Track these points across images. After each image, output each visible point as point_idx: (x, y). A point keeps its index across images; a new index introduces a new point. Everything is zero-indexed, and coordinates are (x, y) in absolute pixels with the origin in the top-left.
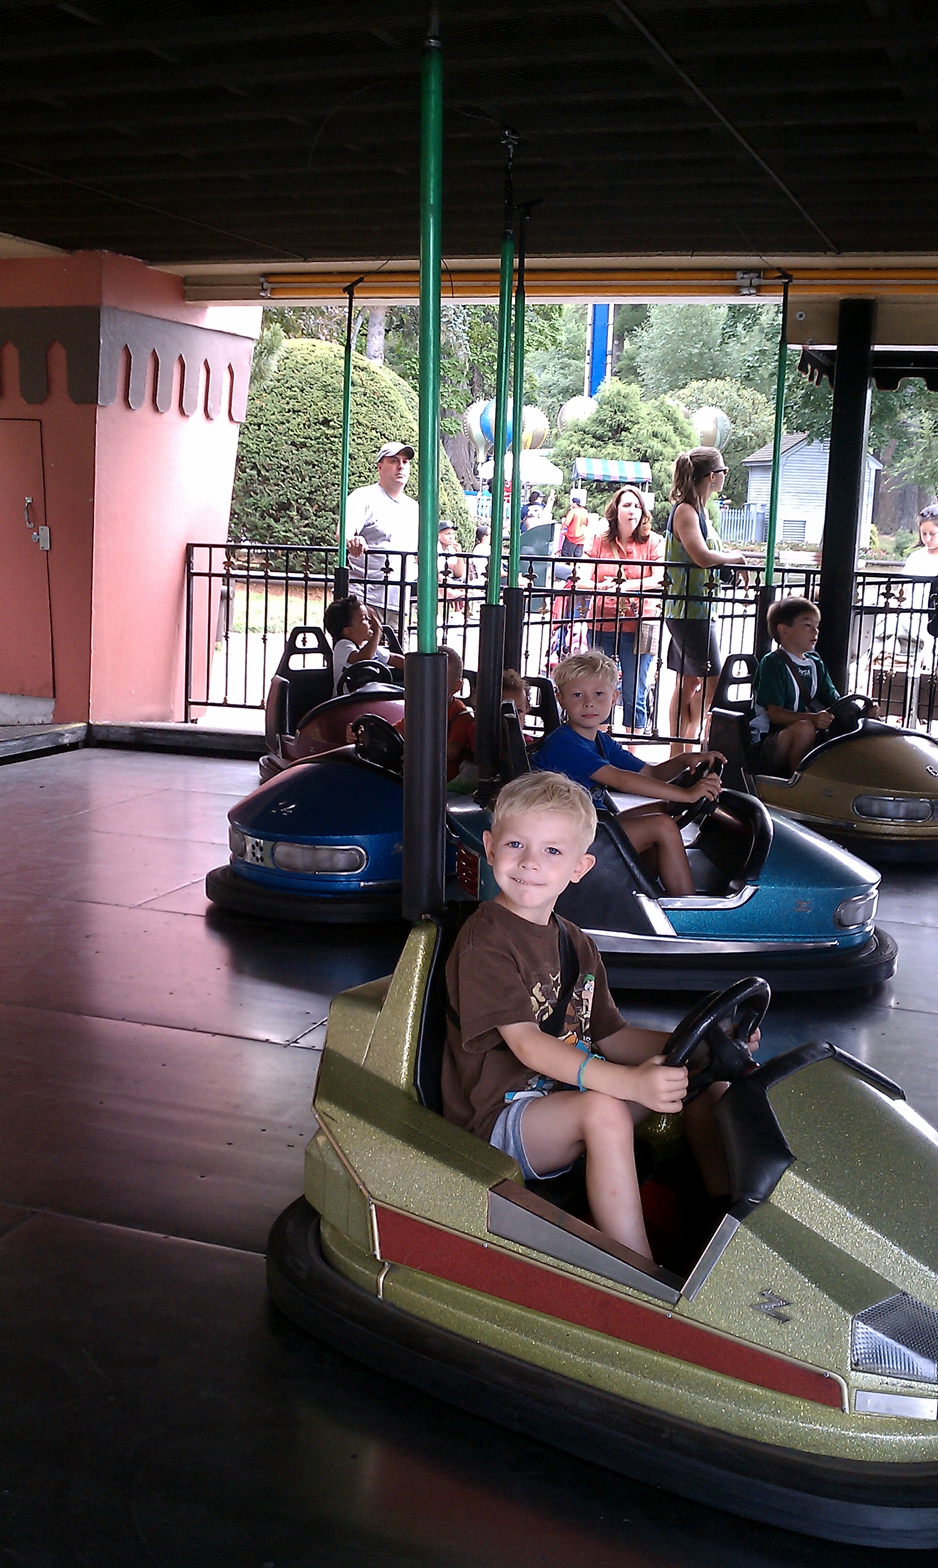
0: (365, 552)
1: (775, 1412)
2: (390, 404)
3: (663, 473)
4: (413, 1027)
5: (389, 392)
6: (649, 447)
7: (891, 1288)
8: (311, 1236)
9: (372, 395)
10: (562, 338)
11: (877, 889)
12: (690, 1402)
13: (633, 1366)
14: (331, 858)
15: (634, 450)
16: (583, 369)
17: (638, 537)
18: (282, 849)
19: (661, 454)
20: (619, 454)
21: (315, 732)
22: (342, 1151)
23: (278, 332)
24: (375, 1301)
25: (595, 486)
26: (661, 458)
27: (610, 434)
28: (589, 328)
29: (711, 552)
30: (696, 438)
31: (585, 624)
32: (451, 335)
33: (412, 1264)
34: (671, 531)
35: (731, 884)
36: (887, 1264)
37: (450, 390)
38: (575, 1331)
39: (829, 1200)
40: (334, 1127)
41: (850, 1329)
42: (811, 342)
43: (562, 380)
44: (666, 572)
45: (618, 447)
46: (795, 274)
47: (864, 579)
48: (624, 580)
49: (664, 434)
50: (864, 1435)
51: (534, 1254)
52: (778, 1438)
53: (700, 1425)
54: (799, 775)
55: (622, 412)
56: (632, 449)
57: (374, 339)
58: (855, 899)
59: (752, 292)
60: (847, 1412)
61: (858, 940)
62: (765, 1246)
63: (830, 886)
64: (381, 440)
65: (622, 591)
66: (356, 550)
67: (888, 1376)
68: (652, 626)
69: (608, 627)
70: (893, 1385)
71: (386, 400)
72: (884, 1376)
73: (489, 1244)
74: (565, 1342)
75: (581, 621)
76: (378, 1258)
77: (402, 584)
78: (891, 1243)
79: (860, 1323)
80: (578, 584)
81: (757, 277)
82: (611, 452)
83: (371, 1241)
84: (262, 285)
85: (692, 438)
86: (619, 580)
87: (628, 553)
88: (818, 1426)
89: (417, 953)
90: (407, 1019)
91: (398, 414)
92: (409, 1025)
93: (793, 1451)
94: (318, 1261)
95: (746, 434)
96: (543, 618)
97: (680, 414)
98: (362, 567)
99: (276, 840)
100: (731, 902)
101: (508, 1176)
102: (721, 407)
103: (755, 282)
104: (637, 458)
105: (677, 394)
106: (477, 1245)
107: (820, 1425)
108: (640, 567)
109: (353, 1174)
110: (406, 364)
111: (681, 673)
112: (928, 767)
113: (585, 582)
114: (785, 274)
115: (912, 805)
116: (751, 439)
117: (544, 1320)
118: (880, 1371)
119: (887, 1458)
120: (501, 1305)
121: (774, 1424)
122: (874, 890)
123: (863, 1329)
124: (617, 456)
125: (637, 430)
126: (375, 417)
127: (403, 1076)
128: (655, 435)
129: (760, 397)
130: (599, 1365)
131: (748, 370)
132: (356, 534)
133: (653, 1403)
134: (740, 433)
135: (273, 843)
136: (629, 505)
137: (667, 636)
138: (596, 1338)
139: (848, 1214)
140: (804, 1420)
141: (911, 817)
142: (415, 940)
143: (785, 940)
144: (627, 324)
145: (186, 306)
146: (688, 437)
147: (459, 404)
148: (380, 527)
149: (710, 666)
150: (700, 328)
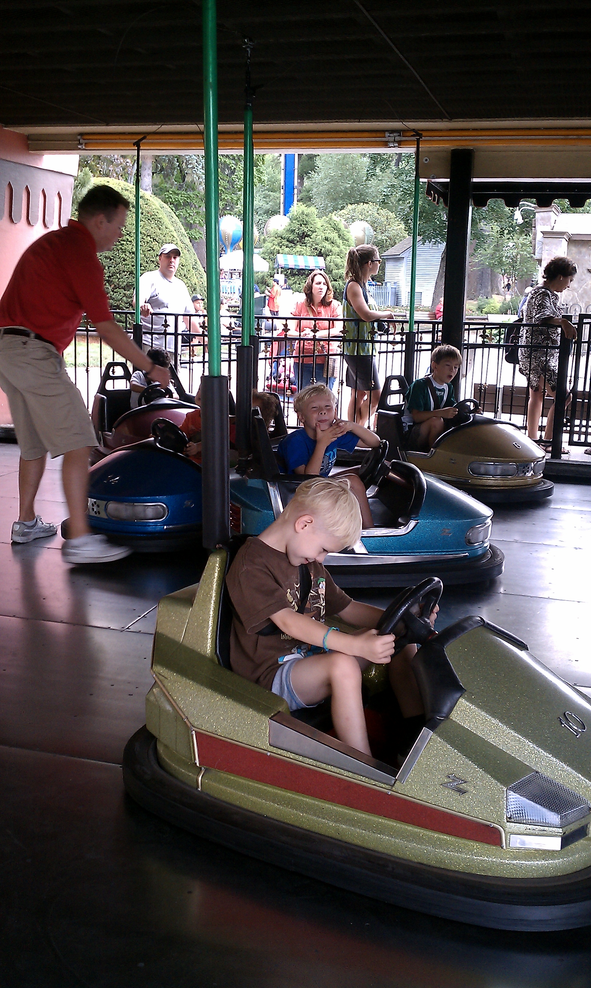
0: (151, 314)
1: (458, 851)
2: (159, 220)
3: (332, 264)
4: (214, 617)
5: (157, 212)
6: (323, 247)
7: (528, 769)
8: (151, 752)
9: (147, 214)
10: (265, 178)
11: (491, 520)
12: (404, 847)
13: (366, 826)
14: (145, 511)
15: (314, 249)
16: (278, 198)
17: (325, 303)
18: (112, 506)
19: (331, 251)
20: (304, 252)
21: (125, 430)
22: (172, 698)
23: (88, 173)
24: (196, 792)
25: (289, 272)
26: (330, 254)
27: (298, 239)
28: (283, 172)
29: (372, 311)
30: (352, 241)
31: (292, 359)
32: (195, 176)
33: (220, 768)
34: (346, 299)
35: (400, 520)
36: (525, 754)
37: (194, 212)
38: (327, 806)
39: (488, 715)
40: (166, 682)
41: (505, 796)
42: (433, 177)
43: (265, 205)
44: (344, 325)
45: (303, 247)
46: (424, 134)
47: (469, 327)
48: (318, 331)
49: (332, 238)
50: (515, 862)
51: (301, 758)
52: (461, 867)
53: (411, 861)
54: (434, 450)
55: (305, 225)
56: (312, 248)
57: (145, 178)
58: (477, 526)
59: (395, 145)
60: (505, 848)
61: (480, 552)
62: (448, 746)
63: (462, 519)
64: (154, 243)
65: (317, 337)
66: (145, 312)
67: (530, 825)
68: (335, 359)
69: (307, 361)
70: (534, 829)
71: (156, 217)
72: (528, 824)
73: (271, 753)
74: (322, 813)
75: (290, 357)
76: (198, 765)
77: (176, 334)
78: (528, 741)
79: (511, 792)
80: (289, 333)
81: (399, 136)
82: (299, 250)
83: (193, 754)
84: (79, 140)
85: (350, 240)
86: (315, 331)
87: (319, 313)
88: (486, 858)
89: (214, 569)
90: (209, 612)
91: (164, 227)
92: (211, 616)
93: (470, 874)
94: (156, 767)
95: (383, 238)
96: (266, 356)
97: (342, 226)
98: (150, 324)
99: (108, 500)
100: (402, 531)
101: (280, 709)
102: (367, 221)
103: (398, 138)
104: (316, 254)
105: (339, 213)
106: (263, 754)
107: (487, 857)
108: (327, 322)
109: (180, 712)
110: (166, 195)
111: (355, 388)
112: (514, 443)
113: (293, 333)
114: (418, 134)
115: (505, 467)
116: (386, 241)
117: (308, 800)
118: (525, 821)
119: (530, 875)
120: (279, 792)
121: (458, 857)
122: (489, 521)
123: (514, 797)
124: (303, 253)
125: (315, 236)
126: (149, 228)
127: (208, 648)
128: (326, 239)
129: (391, 214)
130: (344, 826)
131: (384, 197)
132: (145, 302)
133: (380, 849)
134: (380, 237)
135: (105, 502)
136: (320, 283)
137: (346, 365)
138: (341, 810)
139: (500, 724)
140: (476, 854)
141: (504, 475)
142: (213, 561)
143: (435, 554)
144: (305, 169)
145: (30, 154)
146: (347, 240)
147: (201, 220)
148: (161, 297)
149: (373, 383)
150: (351, 171)
